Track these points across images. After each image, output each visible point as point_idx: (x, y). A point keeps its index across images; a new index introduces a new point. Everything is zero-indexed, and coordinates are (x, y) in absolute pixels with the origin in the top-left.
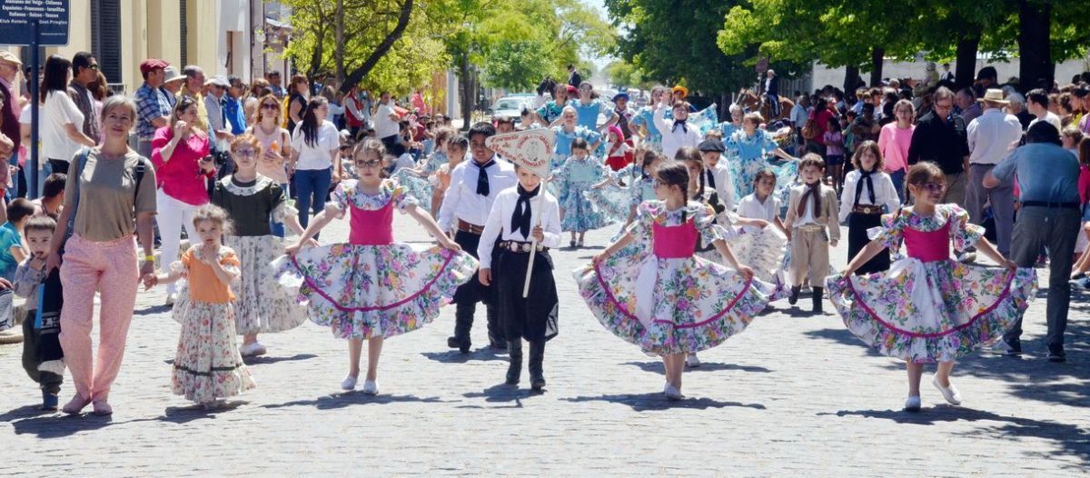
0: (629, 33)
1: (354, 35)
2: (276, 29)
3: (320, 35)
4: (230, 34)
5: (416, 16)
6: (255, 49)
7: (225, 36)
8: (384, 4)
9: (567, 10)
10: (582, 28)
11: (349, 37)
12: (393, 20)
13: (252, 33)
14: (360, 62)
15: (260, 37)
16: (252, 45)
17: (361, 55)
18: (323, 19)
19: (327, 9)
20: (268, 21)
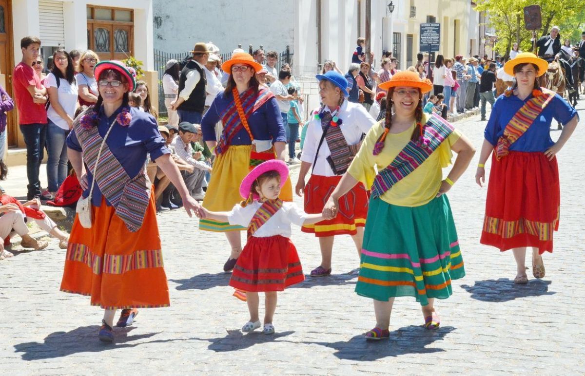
2: (490, 37)
3: (510, 40)
4: (471, 40)
6: (481, 46)
7: (470, 41)
11: (522, 40)
12: (541, 32)
13: (480, 39)
15: (483, 41)
16: (480, 44)
17: (526, 47)
18: (511, 33)
19: (513, 29)
20: (486, 34)
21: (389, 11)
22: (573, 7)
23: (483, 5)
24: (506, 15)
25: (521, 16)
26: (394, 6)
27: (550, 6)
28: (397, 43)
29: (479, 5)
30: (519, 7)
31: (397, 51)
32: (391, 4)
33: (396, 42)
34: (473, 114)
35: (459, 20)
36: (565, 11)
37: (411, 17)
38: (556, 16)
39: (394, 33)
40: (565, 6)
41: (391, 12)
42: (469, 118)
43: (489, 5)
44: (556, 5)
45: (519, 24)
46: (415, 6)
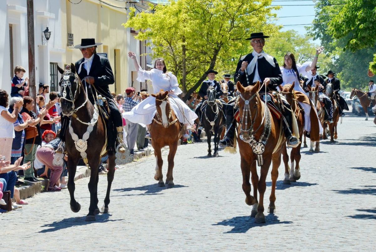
0: (335, 61)
1: (190, 72)
4: (132, 72)
5: (218, 62)
7: (130, 72)
8: (203, 58)
9: (301, 47)
10: (310, 58)
11: (187, 73)
12: (207, 65)
14: (193, 84)
18: (177, 65)
19: (178, 60)
20: (148, 65)
21: (44, 38)
22: (240, 39)
23: (145, 34)
24: (170, 45)
25: (186, 47)
26: (50, 32)
27: (217, 37)
28: (54, 75)
29: (140, 34)
30: (184, 36)
31: (54, 84)
32: (47, 30)
33: (52, 73)
34: (144, 155)
35: (119, 50)
36: (233, 42)
37: (68, 45)
38: (223, 47)
39: (51, 63)
40: (232, 37)
41: (48, 39)
42: (140, 159)
43: (151, 34)
44: (223, 36)
45: (185, 55)
46: (72, 33)
